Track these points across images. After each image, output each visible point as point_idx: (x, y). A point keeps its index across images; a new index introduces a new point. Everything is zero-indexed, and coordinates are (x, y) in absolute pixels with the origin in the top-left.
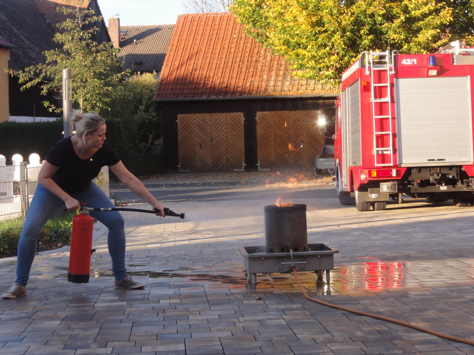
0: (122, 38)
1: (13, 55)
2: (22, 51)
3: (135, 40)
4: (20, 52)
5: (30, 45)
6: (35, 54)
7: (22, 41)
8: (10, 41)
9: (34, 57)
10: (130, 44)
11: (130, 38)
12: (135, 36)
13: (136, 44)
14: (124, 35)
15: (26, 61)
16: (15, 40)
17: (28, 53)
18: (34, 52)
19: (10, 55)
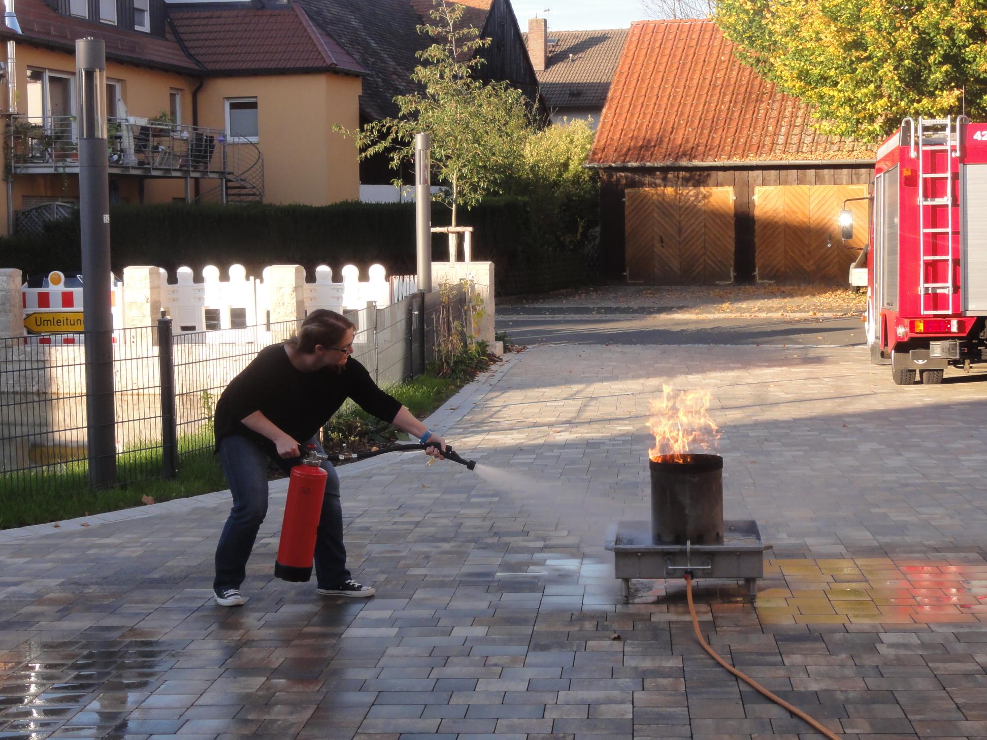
0: (550, 52)
1: (366, 86)
2: (382, 79)
3: (571, 55)
4: (380, 80)
5: (396, 69)
6: (404, 84)
7: (384, 62)
8: (365, 63)
9: (402, 88)
10: (562, 61)
11: (564, 51)
12: (572, 48)
13: (573, 61)
14: (553, 47)
15: (388, 95)
16: (372, 60)
17: (393, 81)
18: (402, 79)
19: (363, 86)
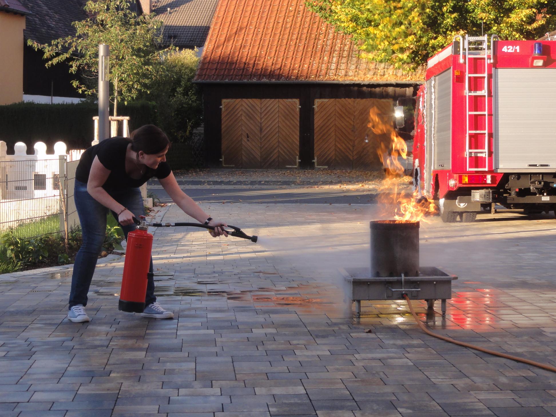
0: (154, 6)
1: (29, 23)
2: (39, 19)
3: (169, 9)
4: (37, 19)
5: (48, 12)
6: (54, 23)
7: (39, 6)
8: (25, 5)
9: (53, 25)
10: (162, 13)
11: (163, 6)
12: (169, 4)
13: (170, 13)
14: (156, 2)
15: (43, 30)
16: (31, 5)
17: (47, 21)
18: (53, 20)
19: (26, 23)
